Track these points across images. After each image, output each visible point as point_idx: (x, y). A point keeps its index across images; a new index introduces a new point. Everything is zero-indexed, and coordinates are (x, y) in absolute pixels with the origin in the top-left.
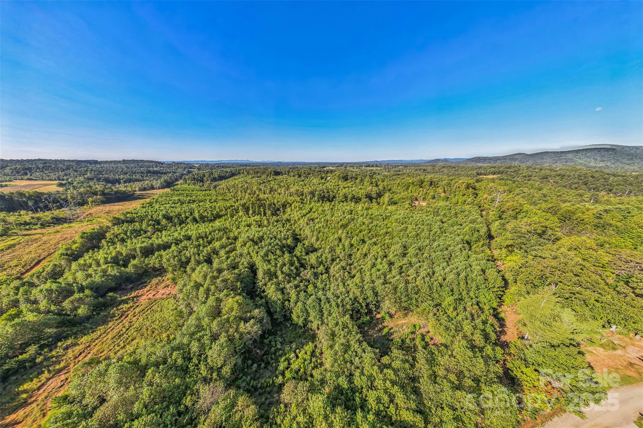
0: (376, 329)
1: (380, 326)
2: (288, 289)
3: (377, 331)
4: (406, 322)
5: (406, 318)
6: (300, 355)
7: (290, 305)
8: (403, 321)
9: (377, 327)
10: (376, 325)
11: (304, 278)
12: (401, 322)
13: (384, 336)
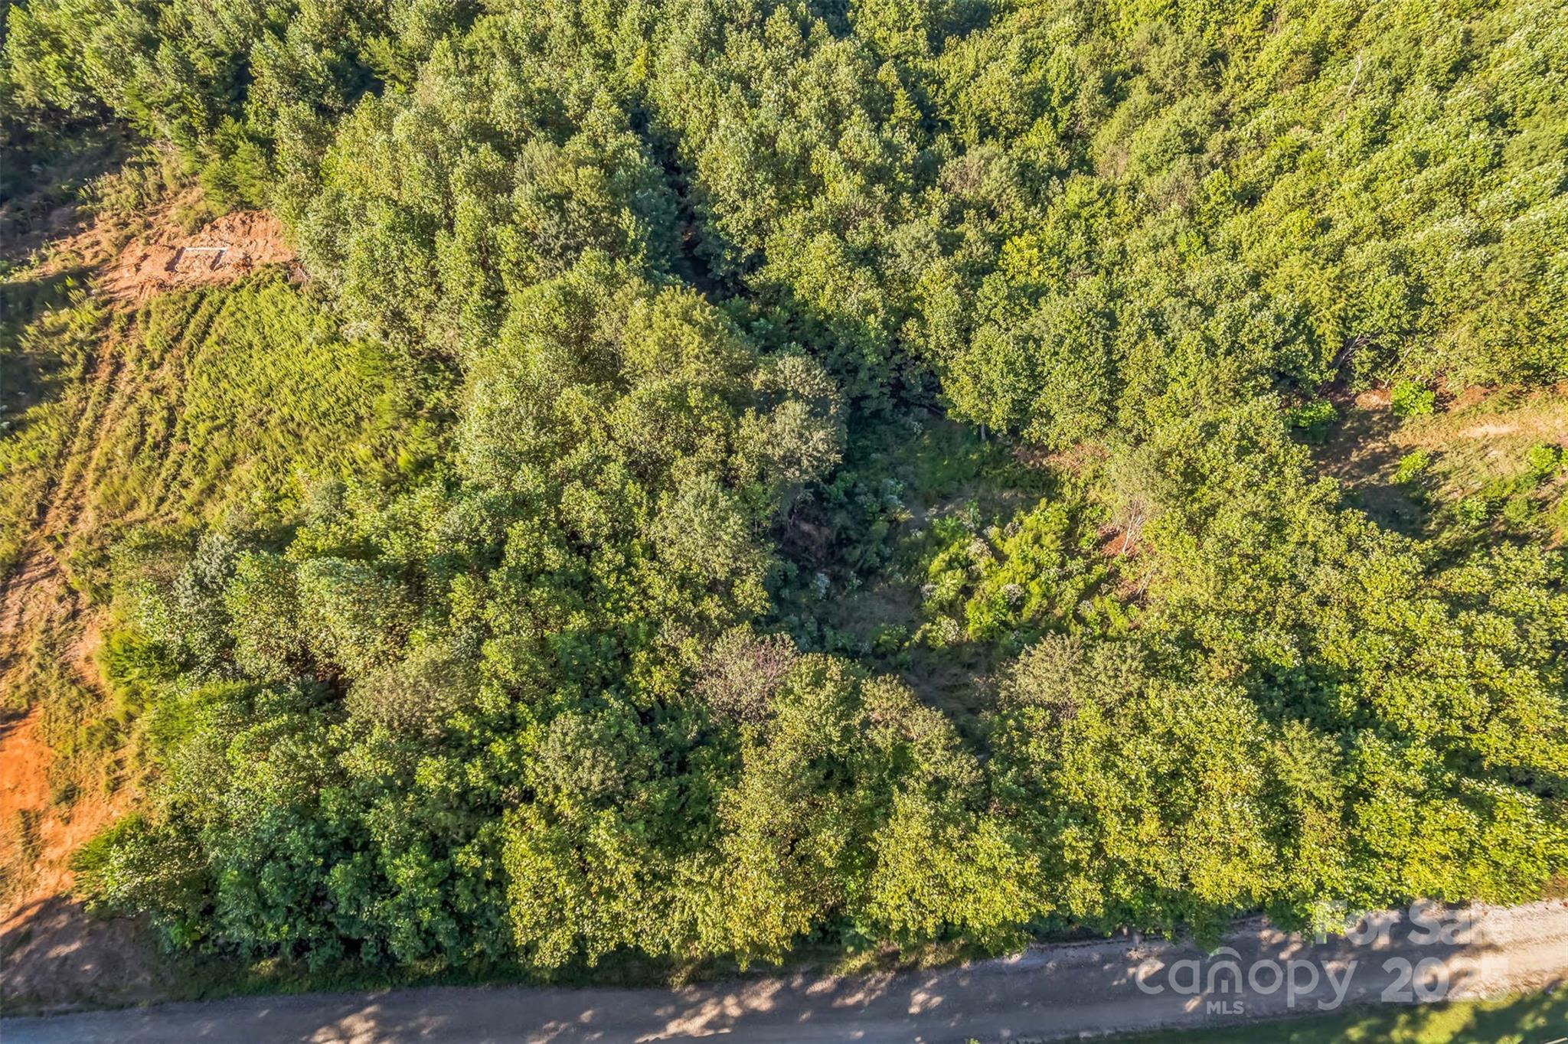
0: (1354, 457)
1: (1378, 446)
2: (905, 256)
3: (1358, 465)
4: (1505, 430)
5: (1507, 416)
6: (1009, 547)
7: (926, 336)
8: (1492, 429)
9: (1360, 449)
10: (1353, 442)
11: (967, 193)
12: (1478, 432)
13: (1401, 487)
